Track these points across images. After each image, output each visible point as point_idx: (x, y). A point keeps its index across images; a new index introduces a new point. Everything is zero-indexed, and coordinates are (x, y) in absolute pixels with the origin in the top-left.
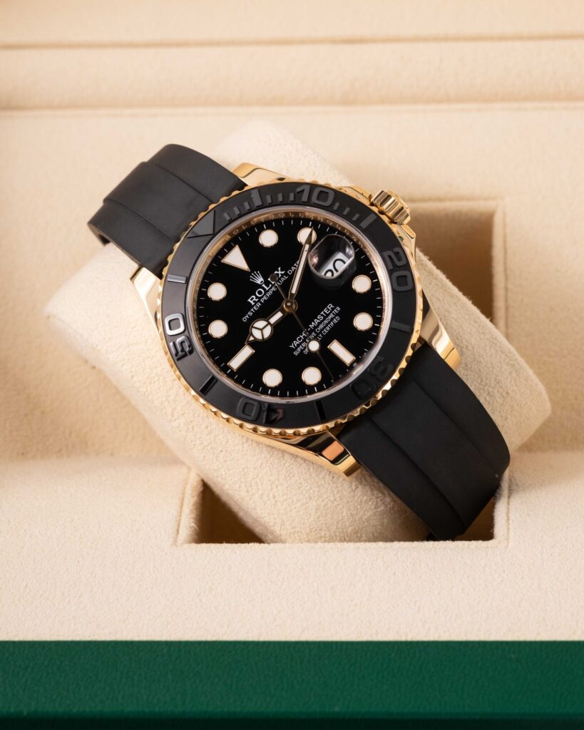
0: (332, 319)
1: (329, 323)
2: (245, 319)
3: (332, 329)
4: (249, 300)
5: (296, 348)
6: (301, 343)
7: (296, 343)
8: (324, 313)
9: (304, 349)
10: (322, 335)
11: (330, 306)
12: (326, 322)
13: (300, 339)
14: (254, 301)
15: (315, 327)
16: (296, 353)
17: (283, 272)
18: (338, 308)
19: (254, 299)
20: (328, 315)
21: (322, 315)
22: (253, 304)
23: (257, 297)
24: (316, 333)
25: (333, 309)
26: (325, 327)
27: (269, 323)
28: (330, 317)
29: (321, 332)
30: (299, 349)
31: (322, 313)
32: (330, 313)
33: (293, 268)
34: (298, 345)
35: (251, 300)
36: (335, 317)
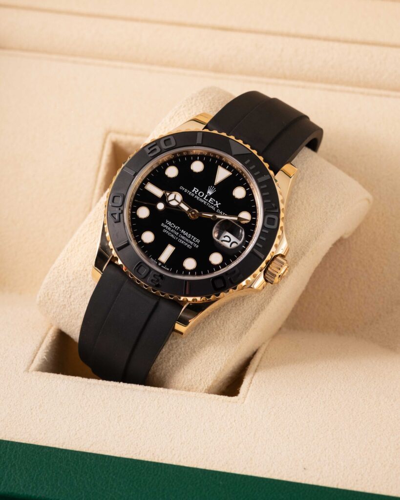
0: (189, 244)
1: (186, 242)
2: (182, 188)
3: (183, 245)
4: (195, 188)
5: (166, 224)
6: (170, 227)
7: (170, 223)
8: (193, 238)
9: (166, 229)
10: (178, 239)
11: (198, 241)
12: (187, 240)
13: (172, 225)
14: (195, 192)
15: (182, 234)
16: (163, 225)
17: (217, 206)
18: (197, 246)
19: (196, 191)
20: (192, 240)
21: (191, 237)
22: (193, 191)
23: (198, 193)
24: (178, 235)
25: (196, 243)
26: (183, 240)
27: (180, 203)
28: (191, 242)
29: (179, 238)
30: (165, 226)
31: (193, 237)
32: (193, 241)
33: (221, 213)
34: (168, 225)
35: (196, 190)
36: (191, 245)
